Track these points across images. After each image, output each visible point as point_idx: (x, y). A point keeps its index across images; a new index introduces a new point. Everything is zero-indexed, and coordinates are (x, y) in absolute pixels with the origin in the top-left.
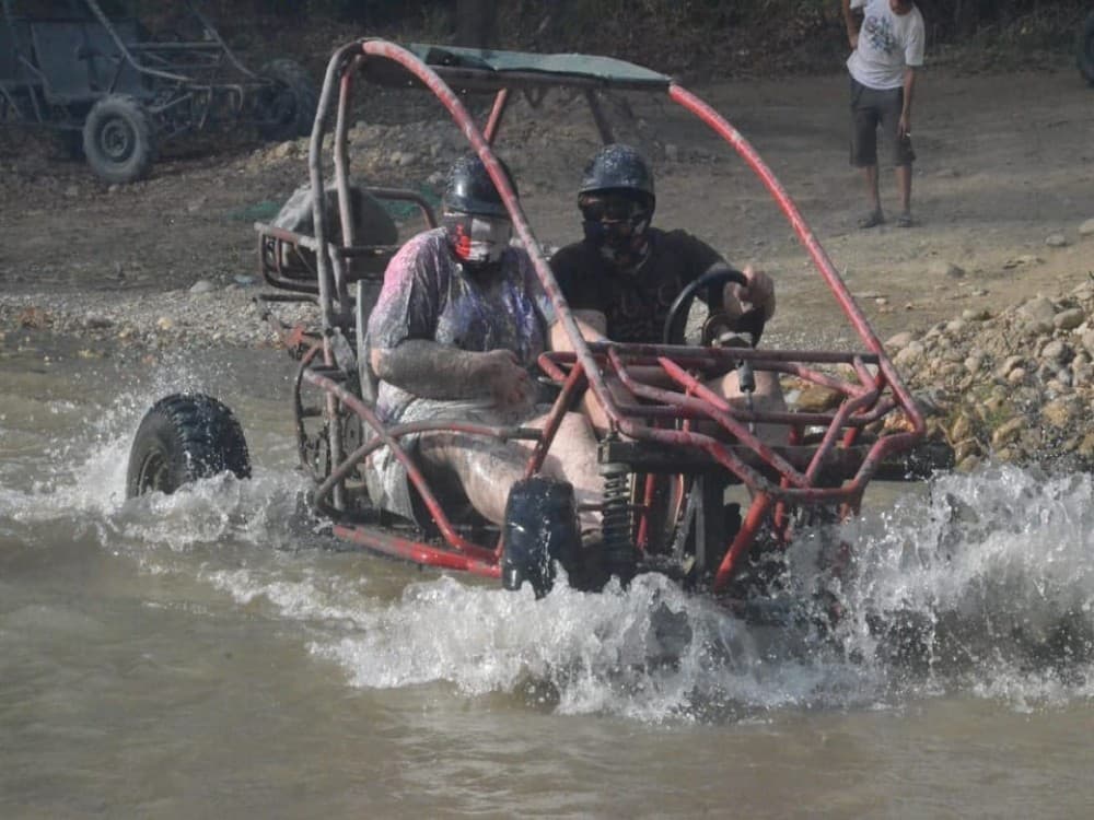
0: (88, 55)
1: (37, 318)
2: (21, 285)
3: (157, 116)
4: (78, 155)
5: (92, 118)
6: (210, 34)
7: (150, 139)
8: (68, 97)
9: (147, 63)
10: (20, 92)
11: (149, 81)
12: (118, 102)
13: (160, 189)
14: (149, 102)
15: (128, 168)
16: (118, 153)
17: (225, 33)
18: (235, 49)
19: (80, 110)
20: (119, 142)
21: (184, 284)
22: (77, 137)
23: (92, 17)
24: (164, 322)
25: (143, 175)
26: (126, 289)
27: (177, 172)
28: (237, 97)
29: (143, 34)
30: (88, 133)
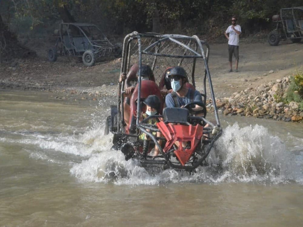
0: (83, 43)
1: (74, 92)
2: (71, 86)
3: (96, 54)
4: (82, 62)
5: (84, 54)
6: (106, 39)
7: (95, 58)
8: (80, 51)
9: (94, 44)
10: (71, 50)
11: (94, 47)
12: (89, 52)
13: (97, 67)
14: (94, 51)
15: (91, 64)
16: (89, 61)
17: (108, 38)
18: (110, 41)
19: (82, 53)
20: (89, 59)
21: (101, 85)
22: (81, 58)
23: (84, 36)
24: (97, 92)
25: (93, 65)
26: (90, 86)
27: (100, 64)
28: (111, 50)
29: (93, 39)
30: (83, 57)
